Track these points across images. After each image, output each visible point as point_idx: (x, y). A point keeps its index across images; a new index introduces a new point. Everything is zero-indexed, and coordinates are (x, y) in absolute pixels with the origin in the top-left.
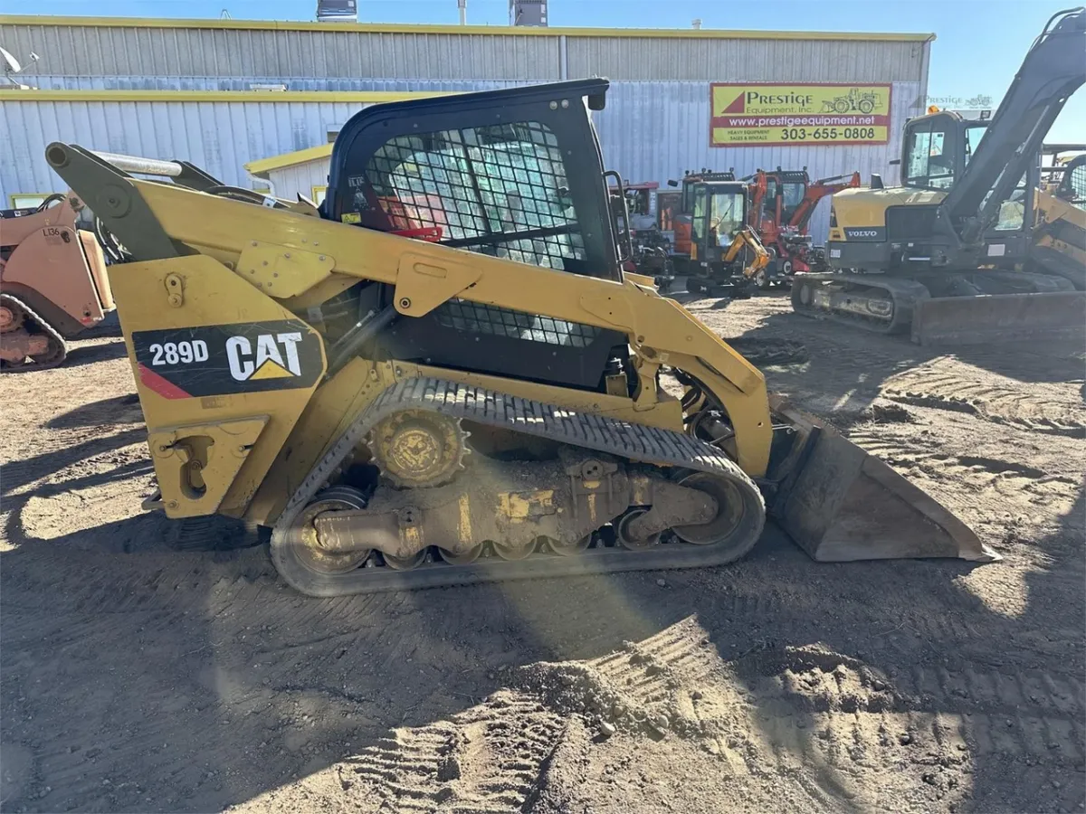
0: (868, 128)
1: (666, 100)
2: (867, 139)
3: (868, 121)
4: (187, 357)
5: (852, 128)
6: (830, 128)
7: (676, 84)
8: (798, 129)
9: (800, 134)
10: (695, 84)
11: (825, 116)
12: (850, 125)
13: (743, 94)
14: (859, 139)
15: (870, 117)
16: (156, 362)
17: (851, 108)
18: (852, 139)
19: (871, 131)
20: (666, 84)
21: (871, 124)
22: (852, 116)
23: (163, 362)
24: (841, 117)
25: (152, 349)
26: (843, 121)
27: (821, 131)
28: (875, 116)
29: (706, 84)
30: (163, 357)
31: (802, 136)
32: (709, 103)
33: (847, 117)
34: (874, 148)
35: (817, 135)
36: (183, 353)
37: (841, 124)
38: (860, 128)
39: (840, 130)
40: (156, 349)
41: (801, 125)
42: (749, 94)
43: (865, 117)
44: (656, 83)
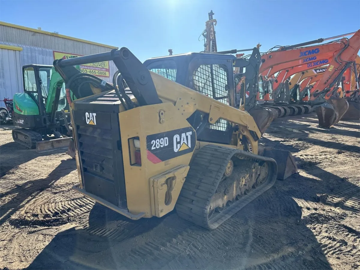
0: (104, 72)
1: (37, 54)
2: (104, 75)
3: (104, 70)
4: (162, 145)
5: (100, 71)
6: (94, 71)
7: (40, 49)
8: (85, 70)
9: (85, 71)
10: (47, 50)
11: (92, 67)
12: (99, 70)
13: (65, 56)
14: (102, 75)
15: (104, 69)
16: (153, 148)
17: (99, 65)
18: (100, 75)
19: (105, 73)
20: (36, 48)
21: (105, 71)
22: (99, 68)
23: (155, 148)
24: (96, 67)
25: (152, 143)
26: (97, 69)
27: (91, 71)
28: (106, 69)
29: (51, 51)
30: (155, 146)
31: (86, 72)
32: (53, 57)
33: (98, 68)
34: (106, 78)
35: (90, 72)
36: (161, 143)
37: (97, 70)
38: (102, 72)
39: (97, 71)
40: (153, 142)
41: (85, 68)
42: (67, 56)
43: (103, 68)
44: (32, 47)
